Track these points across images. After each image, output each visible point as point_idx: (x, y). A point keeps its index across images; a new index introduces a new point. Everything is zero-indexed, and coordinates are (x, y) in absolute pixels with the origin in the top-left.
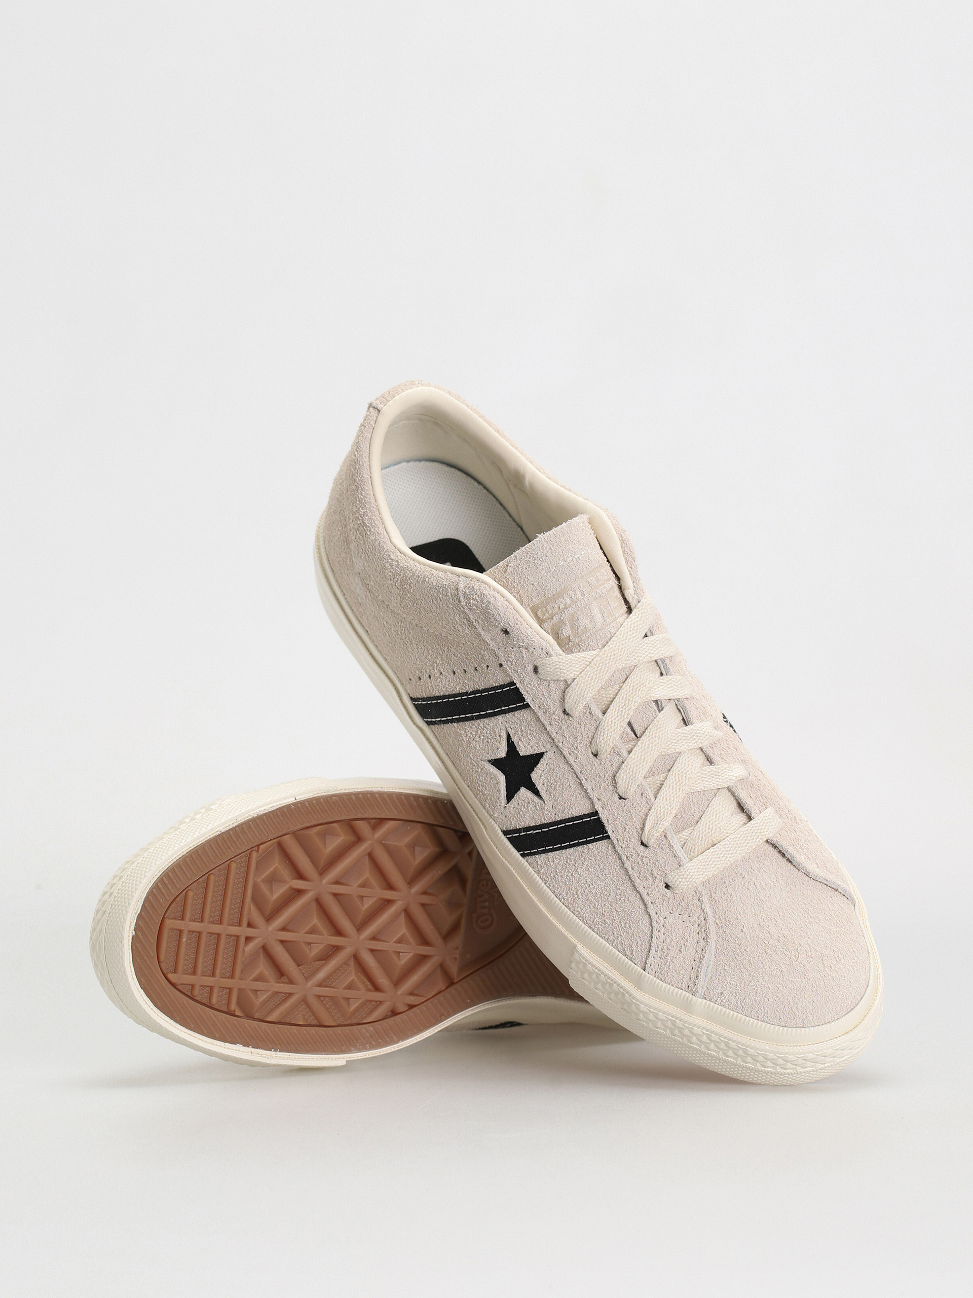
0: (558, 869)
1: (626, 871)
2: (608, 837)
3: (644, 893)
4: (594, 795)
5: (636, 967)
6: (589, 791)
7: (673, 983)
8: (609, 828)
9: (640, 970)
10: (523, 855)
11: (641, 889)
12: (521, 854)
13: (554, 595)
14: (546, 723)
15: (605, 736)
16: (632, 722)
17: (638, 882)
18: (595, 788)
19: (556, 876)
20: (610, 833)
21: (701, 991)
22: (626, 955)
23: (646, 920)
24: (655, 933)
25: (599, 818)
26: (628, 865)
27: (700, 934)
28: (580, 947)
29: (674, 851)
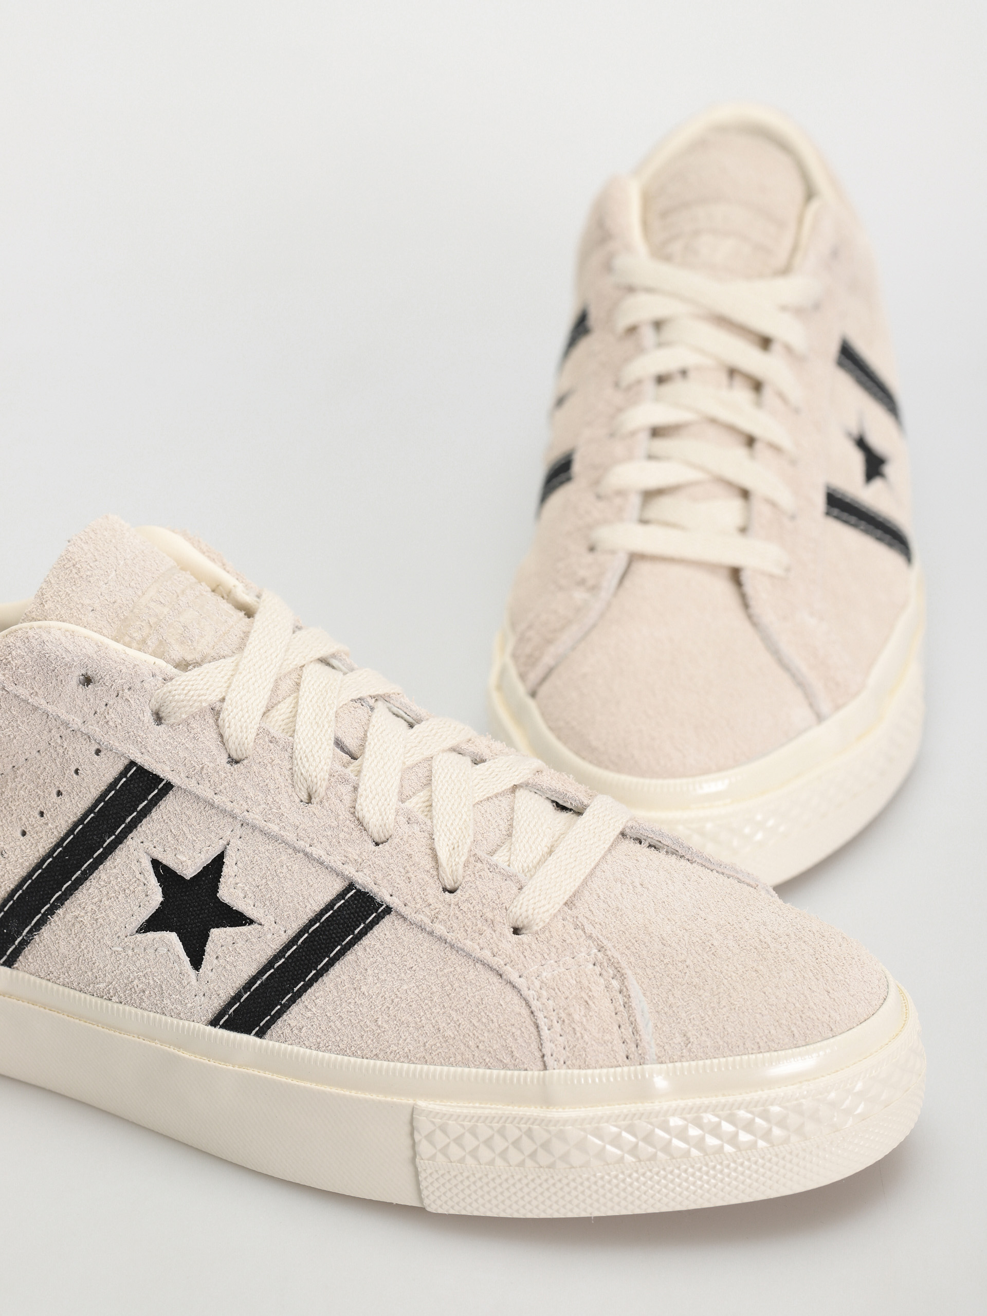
0: (329, 1011)
1: (442, 940)
2: (388, 910)
3: (486, 955)
4: (335, 861)
5: (530, 1073)
6: (324, 857)
7: (601, 1062)
8: (383, 894)
9: (535, 1074)
10: (261, 1034)
11: (478, 953)
12: (257, 1035)
13: (132, 611)
14: (209, 794)
15: (311, 759)
16: (340, 735)
17: (469, 945)
18: (331, 850)
19: (332, 1024)
20: (388, 900)
21: (652, 1050)
22: (505, 1067)
23: (510, 994)
24: (535, 1004)
25: (359, 891)
26: (440, 929)
27: (604, 973)
28: (422, 1104)
29: (502, 871)
